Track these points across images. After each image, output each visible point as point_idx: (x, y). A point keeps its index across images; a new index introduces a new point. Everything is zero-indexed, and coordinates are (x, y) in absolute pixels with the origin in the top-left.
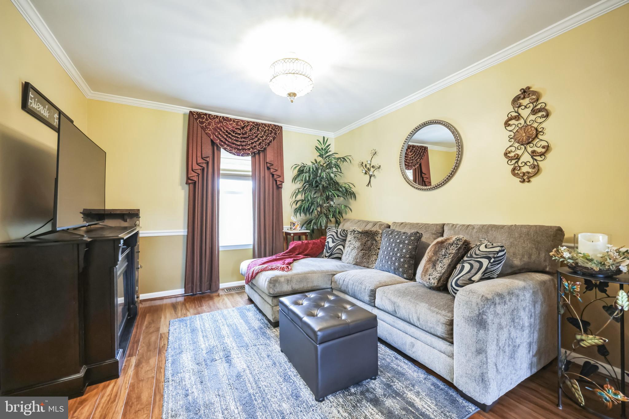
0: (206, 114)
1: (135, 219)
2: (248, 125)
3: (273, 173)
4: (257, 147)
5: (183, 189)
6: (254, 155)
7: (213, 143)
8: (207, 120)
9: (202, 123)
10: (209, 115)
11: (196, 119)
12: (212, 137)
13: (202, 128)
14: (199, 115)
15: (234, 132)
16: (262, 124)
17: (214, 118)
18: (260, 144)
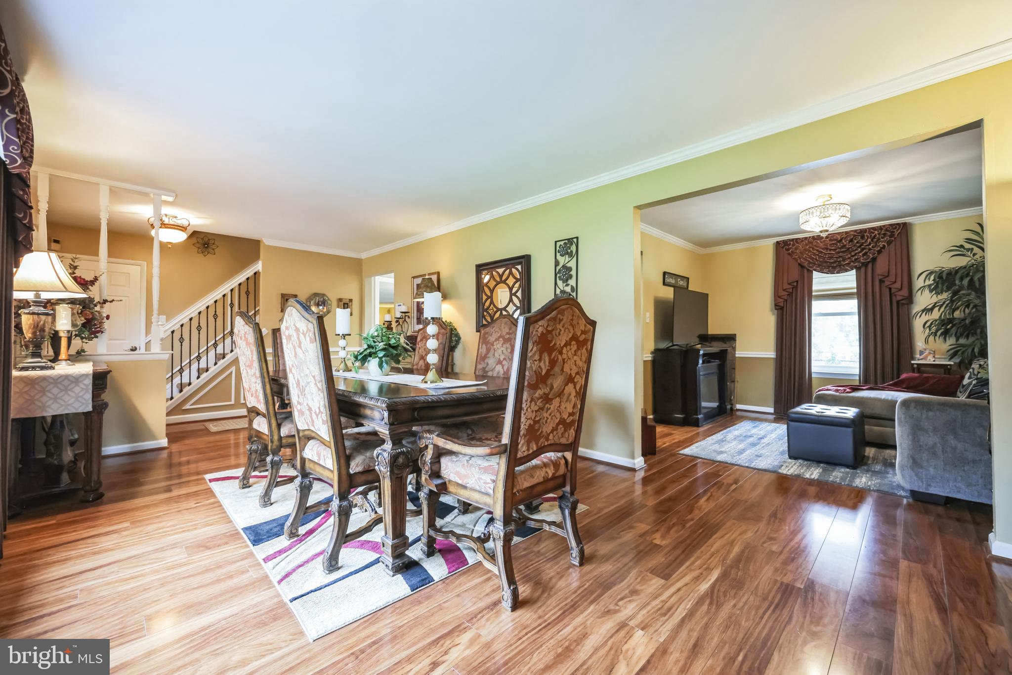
0: (793, 240)
1: (733, 342)
2: (846, 237)
3: (890, 286)
4: (862, 258)
5: (773, 314)
6: (858, 269)
7: (802, 266)
8: (793, 245)
9: (788, 250)
10: (797, 239)
11: (783, 248)
12: (799, 261)
13: (789, 254)
14: (785, 243)
15: (827, 249)
16: (869, 229)
17: (802, 241)
18: (864, 255)
